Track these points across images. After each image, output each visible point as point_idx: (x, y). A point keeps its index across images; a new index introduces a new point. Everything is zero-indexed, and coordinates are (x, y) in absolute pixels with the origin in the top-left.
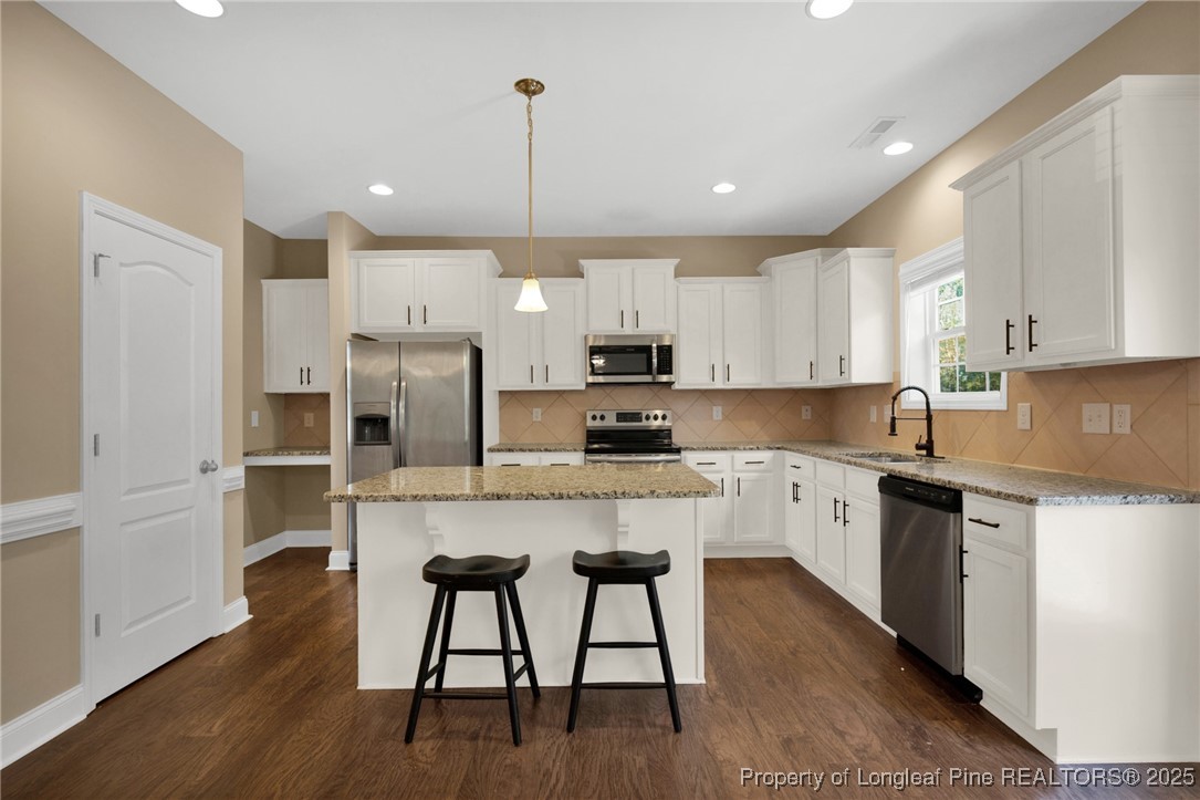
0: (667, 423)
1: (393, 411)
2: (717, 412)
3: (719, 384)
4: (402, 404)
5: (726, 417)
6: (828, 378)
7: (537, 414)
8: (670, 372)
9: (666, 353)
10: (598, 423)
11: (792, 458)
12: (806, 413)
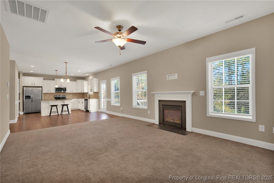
0: (65, 96)
1: (31, 95)
2: (71, 95)
3: (71, 92)
4: (33, 94)
5: (72, 96)
6: (82, 92)
7: (48, 96)
8: (66, 91)
9: (65, 89)
10: (56, 97)
11: (79, 99)
12: (81, 95)
